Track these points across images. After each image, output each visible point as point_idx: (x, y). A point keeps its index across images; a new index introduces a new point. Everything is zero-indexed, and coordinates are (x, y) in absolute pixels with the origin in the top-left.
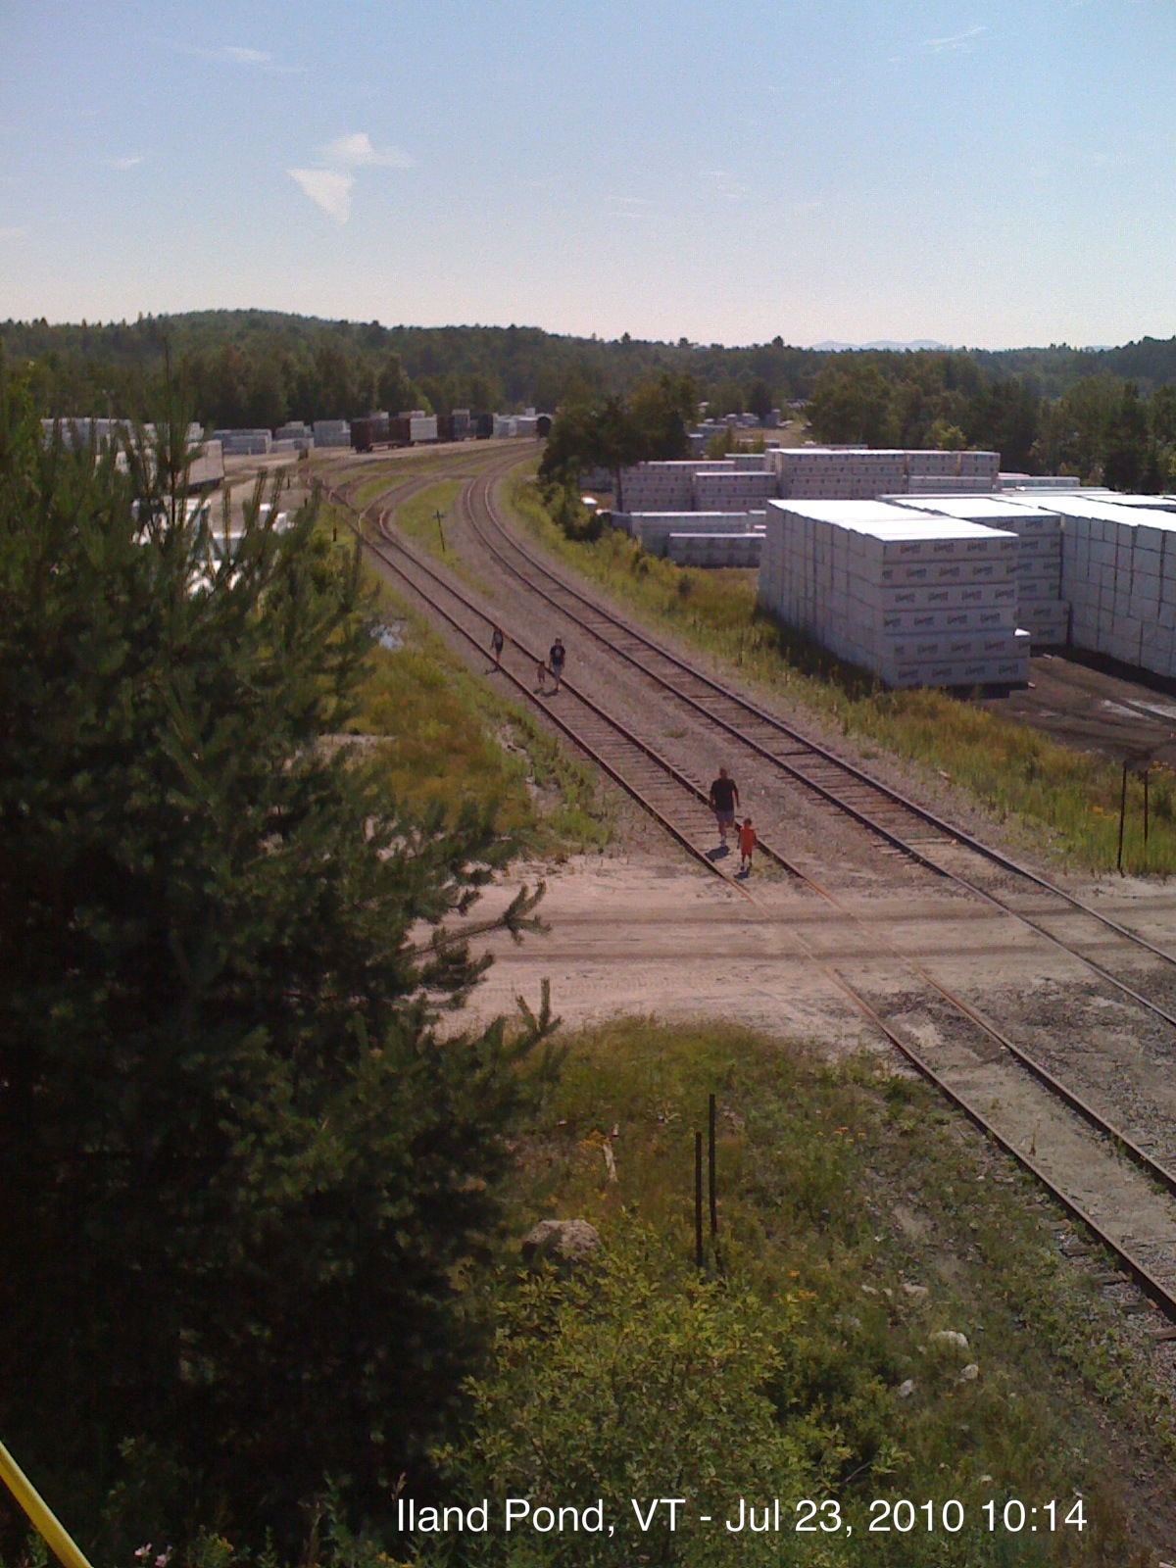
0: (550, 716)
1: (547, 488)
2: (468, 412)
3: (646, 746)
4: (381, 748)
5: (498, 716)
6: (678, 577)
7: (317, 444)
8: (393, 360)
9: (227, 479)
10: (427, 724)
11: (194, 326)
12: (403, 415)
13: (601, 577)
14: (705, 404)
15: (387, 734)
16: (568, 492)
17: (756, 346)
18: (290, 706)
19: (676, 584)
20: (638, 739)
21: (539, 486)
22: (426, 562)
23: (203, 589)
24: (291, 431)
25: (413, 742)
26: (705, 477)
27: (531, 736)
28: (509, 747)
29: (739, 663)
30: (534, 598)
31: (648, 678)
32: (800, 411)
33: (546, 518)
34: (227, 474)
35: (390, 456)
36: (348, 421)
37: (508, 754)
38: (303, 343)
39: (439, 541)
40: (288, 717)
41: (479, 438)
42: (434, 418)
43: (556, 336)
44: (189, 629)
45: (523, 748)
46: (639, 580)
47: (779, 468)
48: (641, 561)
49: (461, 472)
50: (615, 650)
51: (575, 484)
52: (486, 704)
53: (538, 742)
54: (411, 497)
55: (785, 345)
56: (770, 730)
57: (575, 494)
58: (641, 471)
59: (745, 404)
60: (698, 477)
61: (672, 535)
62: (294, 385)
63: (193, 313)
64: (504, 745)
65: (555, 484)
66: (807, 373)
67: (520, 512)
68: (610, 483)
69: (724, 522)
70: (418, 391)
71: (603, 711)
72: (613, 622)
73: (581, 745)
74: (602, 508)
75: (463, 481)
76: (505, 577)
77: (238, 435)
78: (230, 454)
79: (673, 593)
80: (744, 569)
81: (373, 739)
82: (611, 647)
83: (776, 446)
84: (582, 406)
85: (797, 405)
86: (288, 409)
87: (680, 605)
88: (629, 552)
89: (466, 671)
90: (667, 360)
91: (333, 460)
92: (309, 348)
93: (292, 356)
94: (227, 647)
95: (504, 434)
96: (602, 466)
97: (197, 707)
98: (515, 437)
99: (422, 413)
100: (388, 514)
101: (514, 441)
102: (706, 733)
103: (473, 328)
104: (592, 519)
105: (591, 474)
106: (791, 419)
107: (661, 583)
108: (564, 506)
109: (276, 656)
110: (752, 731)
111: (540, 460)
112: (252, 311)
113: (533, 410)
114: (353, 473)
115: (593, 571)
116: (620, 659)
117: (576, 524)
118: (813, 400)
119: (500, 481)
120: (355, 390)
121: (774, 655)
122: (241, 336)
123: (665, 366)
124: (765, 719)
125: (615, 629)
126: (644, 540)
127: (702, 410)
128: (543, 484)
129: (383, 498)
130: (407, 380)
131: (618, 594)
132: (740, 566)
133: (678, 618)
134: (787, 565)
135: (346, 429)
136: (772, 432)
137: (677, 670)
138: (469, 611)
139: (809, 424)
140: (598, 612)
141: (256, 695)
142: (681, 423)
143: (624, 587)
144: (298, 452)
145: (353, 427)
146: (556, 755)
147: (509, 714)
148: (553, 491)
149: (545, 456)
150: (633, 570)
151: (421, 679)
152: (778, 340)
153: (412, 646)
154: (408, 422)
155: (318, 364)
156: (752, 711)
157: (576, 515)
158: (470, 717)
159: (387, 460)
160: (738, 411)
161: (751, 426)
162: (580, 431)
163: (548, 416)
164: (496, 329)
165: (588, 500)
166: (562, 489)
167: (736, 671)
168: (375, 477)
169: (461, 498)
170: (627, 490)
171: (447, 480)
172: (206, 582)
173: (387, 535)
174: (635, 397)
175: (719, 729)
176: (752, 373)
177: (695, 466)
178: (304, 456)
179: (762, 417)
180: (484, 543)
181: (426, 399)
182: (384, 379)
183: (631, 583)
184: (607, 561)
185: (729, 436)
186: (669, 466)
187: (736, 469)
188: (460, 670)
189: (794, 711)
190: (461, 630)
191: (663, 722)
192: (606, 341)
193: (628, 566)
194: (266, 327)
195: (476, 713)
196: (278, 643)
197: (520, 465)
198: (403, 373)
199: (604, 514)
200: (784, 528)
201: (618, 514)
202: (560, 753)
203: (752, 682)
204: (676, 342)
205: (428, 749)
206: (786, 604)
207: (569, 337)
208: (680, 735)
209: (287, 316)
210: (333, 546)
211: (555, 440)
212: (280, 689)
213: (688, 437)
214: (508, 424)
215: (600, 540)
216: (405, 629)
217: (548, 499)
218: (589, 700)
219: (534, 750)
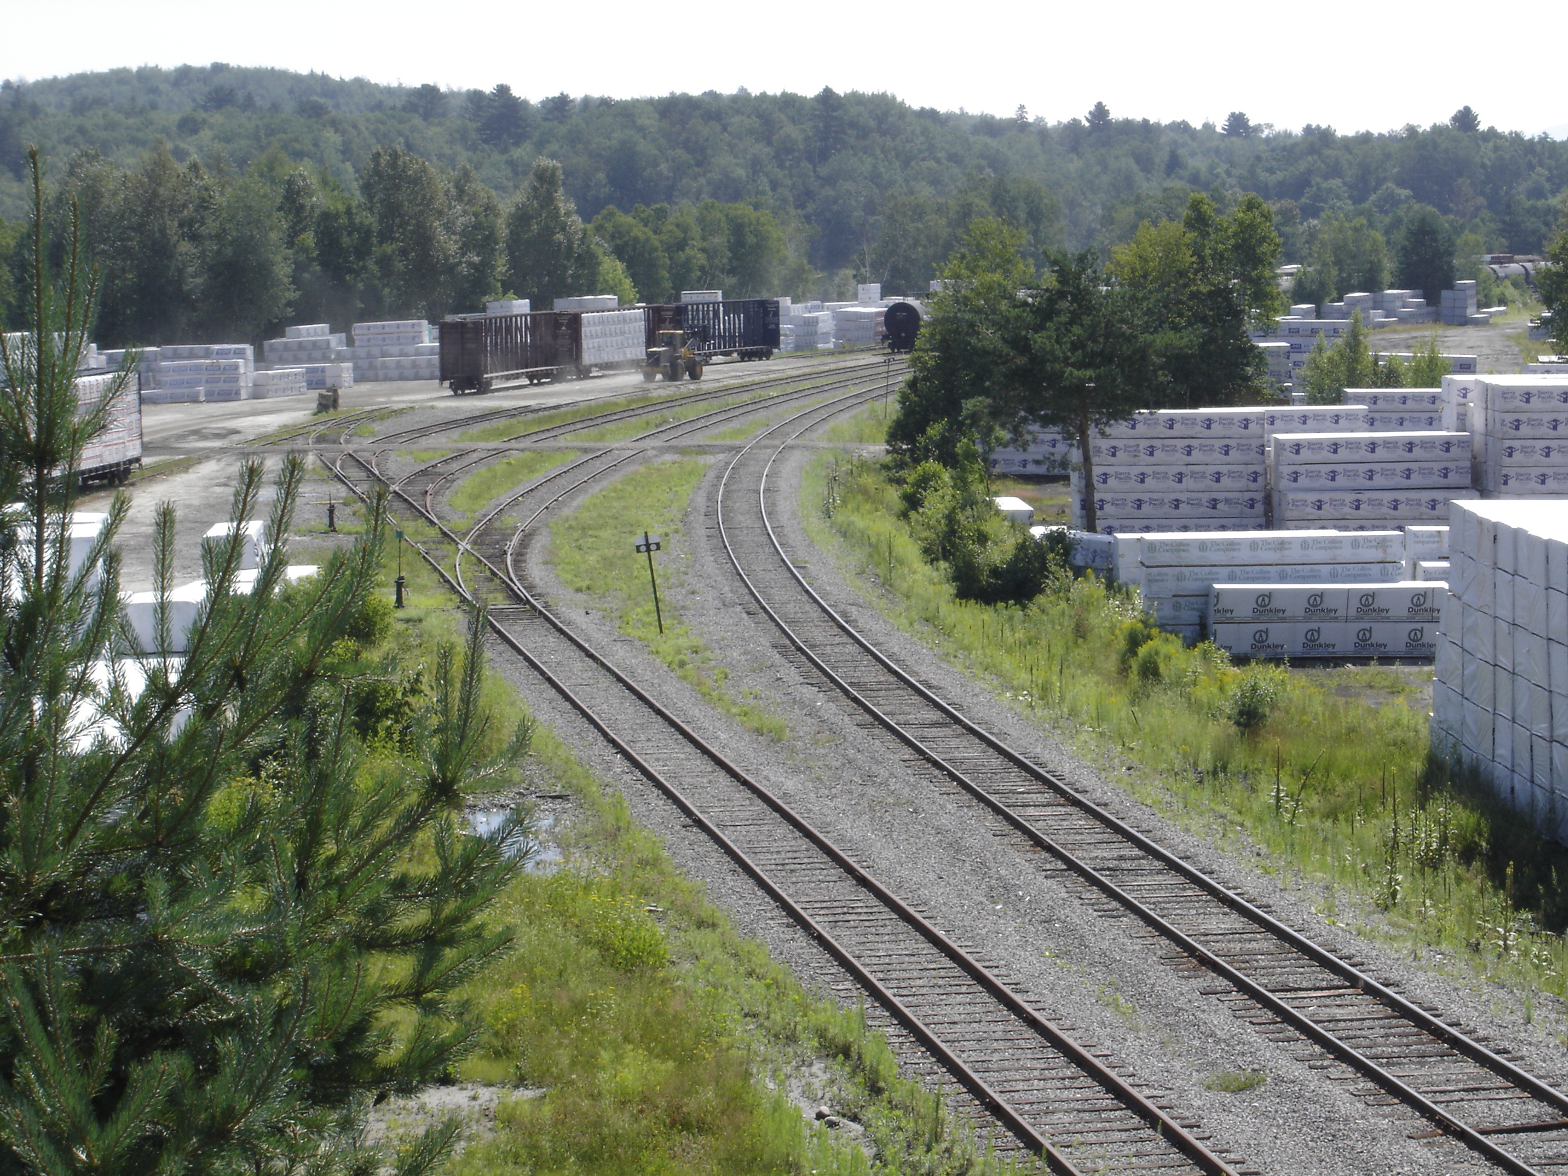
0: (923, 1039)
1: (911, 476)
2: (719, 296)
3: (1163, 1114)
4: (508, 1119)
5: (792, 1039)
6: (1233, 690)
7: (360, 378)
8: (545, 178)
9: (146, 461)
10: (619, 1058)
11: (81, 107)
12: (563, 305)
13: (1045, 690)
14: (1291, 268)
15: (521, 1082)
16: (961, 483)
17: (1412, 130)
18: (304, 1033)
19: (1228, 708)
20: (1140, 1095)
21: (892, 470)
22: (618, 657)
23: (103, 743)
24: (301, 346)
25: (585, 1104)
26: (1297, 447)
27: (875, 1090)
28: (820, 1116)
29: (1388, 903)
30: (881, 744)
31: (1164, 941)
32: (1526, 281)
33: (909, 549)
34: (147, 448)
35: (532, 403)
36: (432, 321)
37: (818, 1135)
38: (331, 136)
39: (651, 606)
40: (301, 1058)
41: (746, 356)
42: (638, 313)
43: (933, 114)
44: (68, 841)
45: (855, 1118)
46: (1136, 698)
47: (1478, 420)
48: (1142, 651)
49: (700, 439)
50: (1082, 872)
51: (979, 465)
52: (762, 1009)
53: (892, 1106)
54: (580, 500)
55: (1483, 127)
56: (1471, 1068)
57: (978, 488)
58: (1141, 428)
59: (1389, 265)
60: (1280, 445)
61: (1216, 586)
62: (309, 238)
63: (83, 77)
64: (809, 1113)
65: (932, 465)
66: (1537, 193)
67: (845, 533)
68: (1064, 464)
69: (1346, 554)
70: (600, 246)
71: (1052, 1026)
72: (1077, 803)
73: (996, 1110)
74: (1044, 522)
75: (710, 459)
76: (809, 692)
77: (176, 356)
78: (154, 401)
79: (1221, 729)
80: (1397, 668)
81: (485, 1094)
82: (1072, 866)
83: (1466, 367)
84: (997, 277)
85: (1514, 267)
86: (293, 295)
87: (1240, 758)
88: (1112, 629)
89: (714, 926)
90: (1198, 164)
91: (400, 412)
92: (346, 152)
93: (305, 170)
94: (159, 888)
95: (806, 345)
96: (1046, 421)
97: (85, 1034)
98: (831, 353)
99: (610, 298)
100: (524, 543)
101: (832, 363)
102: (1313, 1080)
103: (734, 99)
104: (1022, 547)
105: (1018, 440)
106: (1502, 301)
107: (1194, 706)
108: (950, 518)
109: (274, 908)
110: (1424, 1071)
111: (892, 408)
112: (218, 68)
113: (876, 287)
114: (445, 442)
115: (1024, 677)
116: (1095, 894)
117: (980, 560)
118: (1555, 259)
119: (795, 459)
120: (453, 247)
121: (1475, 879)
122: (189, 126)
123: (1194, 179)
124: (1455, 1042)
125: (1080, 821)
126: (1149, 598)
127: (1286, 283)
128: (901, 465)
129: (514, 503)
130: (576, 222)
131: (1086, 734)
132: (1386, 660)
133: (1237, 792)
134: (1504, 661)
135: (428, 338)
136: (1455, 335)
137: (1235, 921)
138: (722, 777)
139: (1547, 314)
140: (1038, 777)
141: (223, 1005)
142: (1237, 314)
143: (1100, 717)
144: (314, 394)
145: (446, 333)
146: (937, 1137)
147: (821, 1033)
148: (924, 481)
149: (904, 399)
150: (1124, 669)
151: (604, 946)
152: (1465, 119)
153: (582, 863)
154: (575, 321)
155: (367, 188)
156: (1422, 1023)
157: (982, 538)
158: (724, 1041)
159: (527, 410)
160: (1371, 284)
161: (1403, 320)
162: (989, 336)
163: (911, 301)
164: (789, 102)
165: (1010, 503)
166: (946, 476)
167: (1381, 923)
168: (498, 452)
169: (701, 501)
170: (1105, 478)
171: (668, 457)
172: (112, 729)
173: (524, 593)
174: (1124, 253)
175: (1345, 1070)
176: (1404, 193)
177: (1272, 420)
178: (328, 403)
179: (1432, 297)
180: (757, 610)
181: (620, 266)
182: (521, 218)
183: (1118, 704)
184: (1058, 650)
185: (1354, 344)
186: (1209, 422)
187: (1371, 423)
188: (700, 924)
189: (1528, 1021)
190: (700, 824)
191: (1203, 1051)
192: (1051, 122)
193: (1111, 664)
194: (249, 103)
195: (740, 1030)
196: (279, 878)
197: (844, 422)
198: (565, 205)
199: (1049, 537)
200: (1495, 567)
201: (1085, 535)
202: (948, 1131)
203: (1423, 953)
204: (1220, 124)
205: (621, 1122)
206: (1503, 751)
207: (963, 115)
208: (1244, 1087)
209: (297, 78)
210: (395, 621)
211: (931, 358)
212: (278, 990)
213: (1253, 348)
214: (814, 322)
215: (1040, 599)
216: (567, 820)
217: (913, 502)
218: (1018, 998)
219: (882, 1127)
